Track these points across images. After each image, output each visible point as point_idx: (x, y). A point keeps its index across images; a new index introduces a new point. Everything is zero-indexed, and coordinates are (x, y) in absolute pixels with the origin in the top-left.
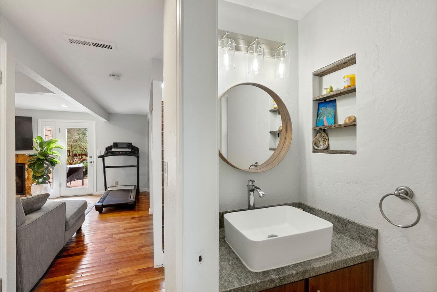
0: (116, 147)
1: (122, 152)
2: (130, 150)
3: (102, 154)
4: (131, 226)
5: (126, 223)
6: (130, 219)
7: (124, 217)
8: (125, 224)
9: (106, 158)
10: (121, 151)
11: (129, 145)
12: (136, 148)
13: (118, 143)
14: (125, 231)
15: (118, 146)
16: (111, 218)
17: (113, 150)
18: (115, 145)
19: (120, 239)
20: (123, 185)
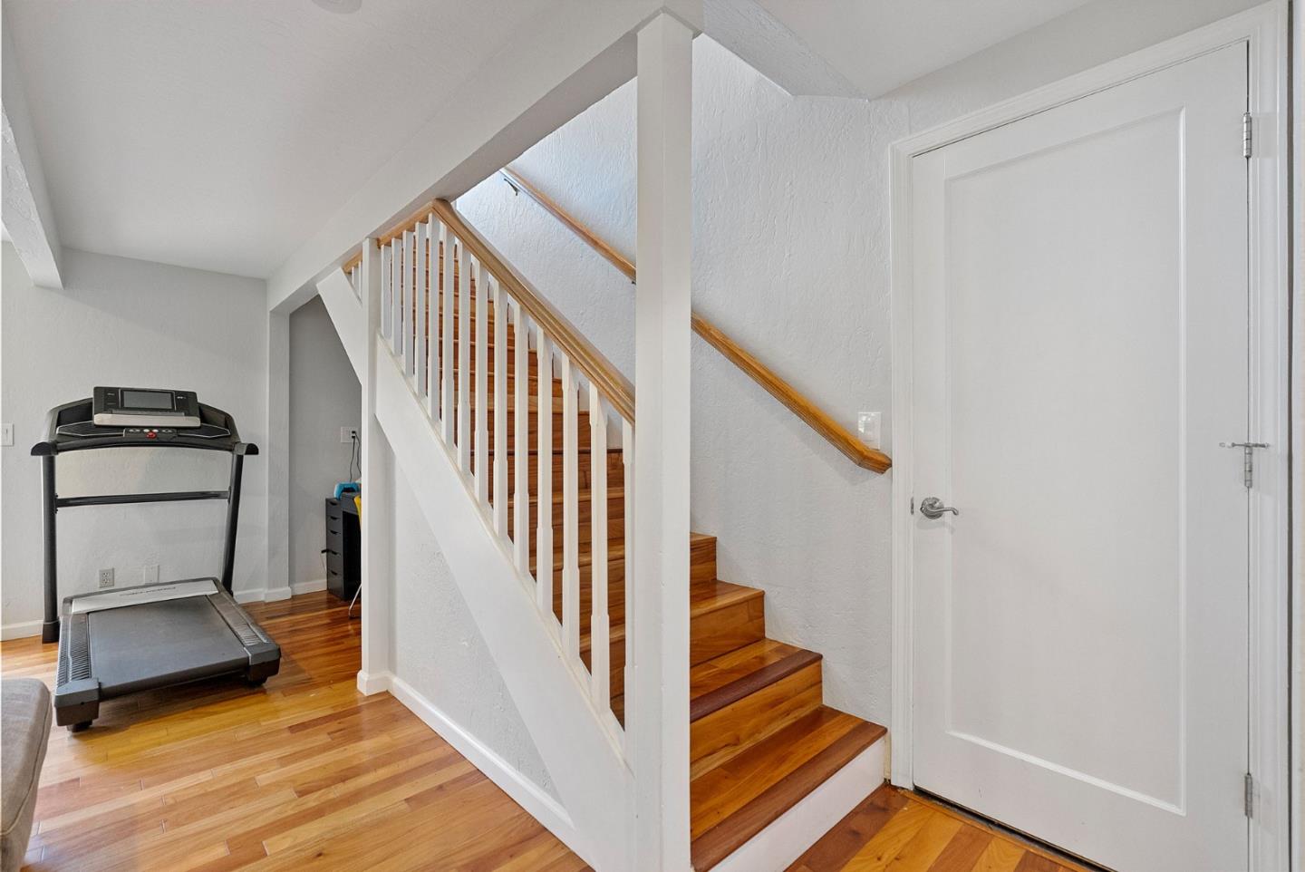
0: (116, 408)
1: (155, 431)
2: (194, 422)
3: (44, 437)
4: (324, 767)
5: (284, 761)
6: (287, 734)
7: (245, 733)
8: (283, 766)
9: (60, 458)
10: (151, 428)
11: (184, 401)
12: (223, 416)
13: (123, 390)
14: (312, 801)
15: (126, 406)
16: (168, 748)
17: (100, 419)
18: (110, 398)
19: (320, 855)
20: (143, 584)
